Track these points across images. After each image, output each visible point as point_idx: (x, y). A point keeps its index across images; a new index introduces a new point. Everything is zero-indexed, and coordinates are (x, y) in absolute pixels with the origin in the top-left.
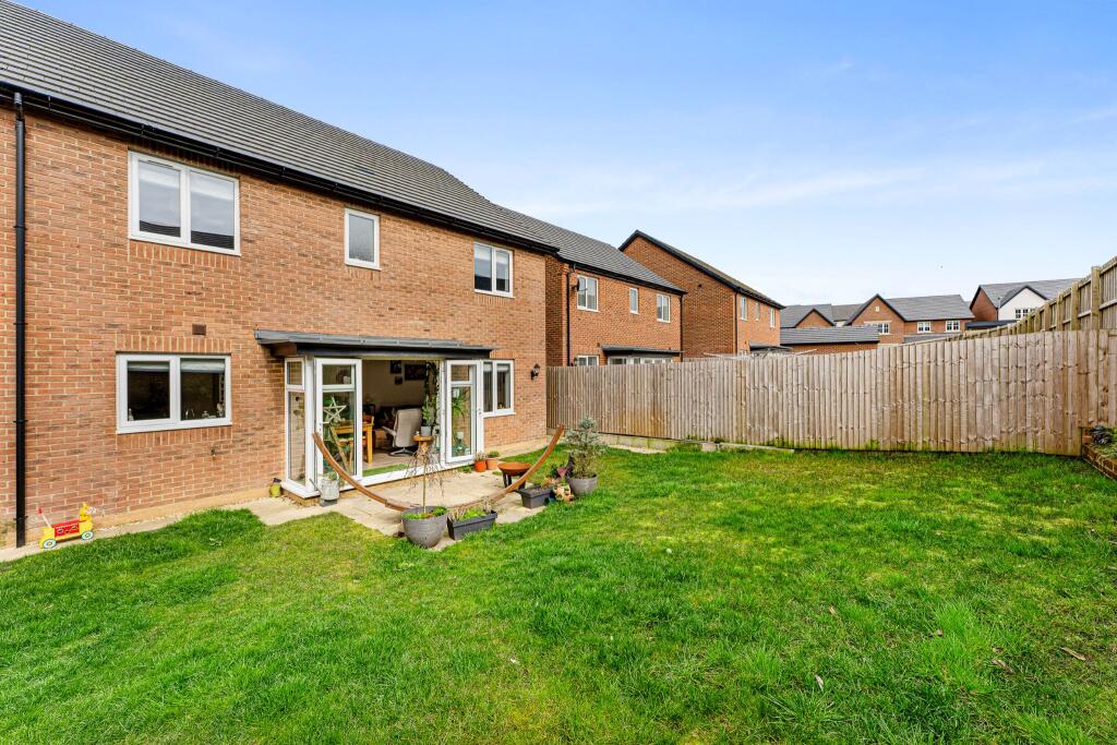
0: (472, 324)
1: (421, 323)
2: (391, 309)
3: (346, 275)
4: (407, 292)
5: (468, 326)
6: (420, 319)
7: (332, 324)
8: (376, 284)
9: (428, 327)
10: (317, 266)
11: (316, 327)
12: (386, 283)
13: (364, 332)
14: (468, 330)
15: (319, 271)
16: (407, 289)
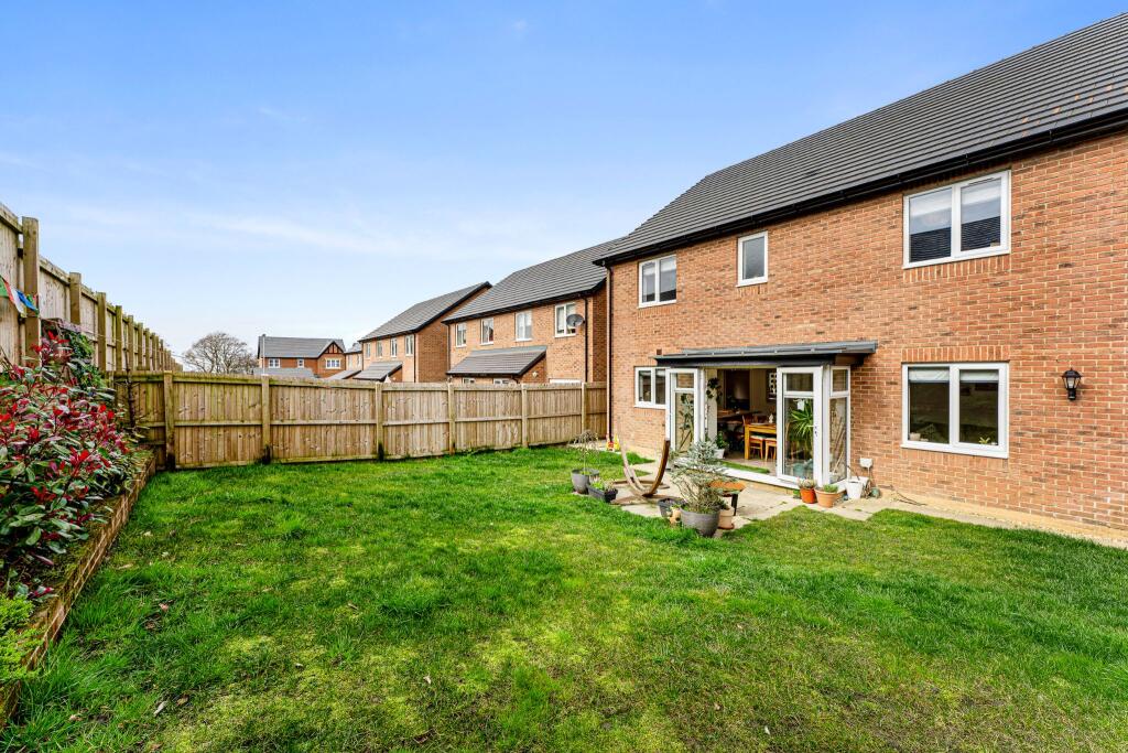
0: (896, 315)
1: (813, 325)
2: (777, 317)
3: (738, 296)
4: (796, 296)
5: (887, 320)
6: (811, 322)
7: (727, 339)
8: (763, 296)
9: (821, 329)
10: (717, 295)
11: (716, 343)
12: (773, 292)
13: (752, 343)
14: (886, 324)
15: (718, 299)
16: (795, 293)
